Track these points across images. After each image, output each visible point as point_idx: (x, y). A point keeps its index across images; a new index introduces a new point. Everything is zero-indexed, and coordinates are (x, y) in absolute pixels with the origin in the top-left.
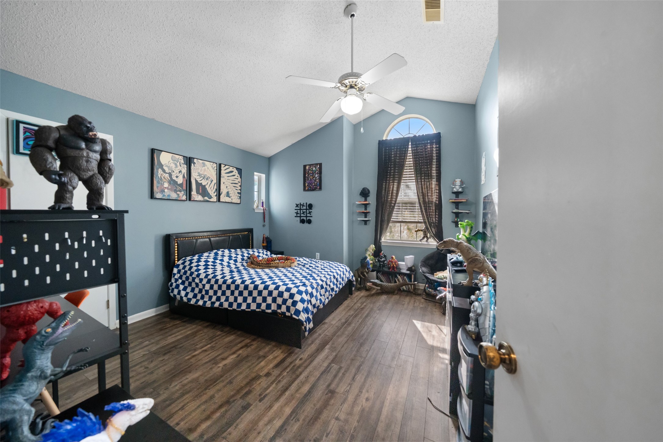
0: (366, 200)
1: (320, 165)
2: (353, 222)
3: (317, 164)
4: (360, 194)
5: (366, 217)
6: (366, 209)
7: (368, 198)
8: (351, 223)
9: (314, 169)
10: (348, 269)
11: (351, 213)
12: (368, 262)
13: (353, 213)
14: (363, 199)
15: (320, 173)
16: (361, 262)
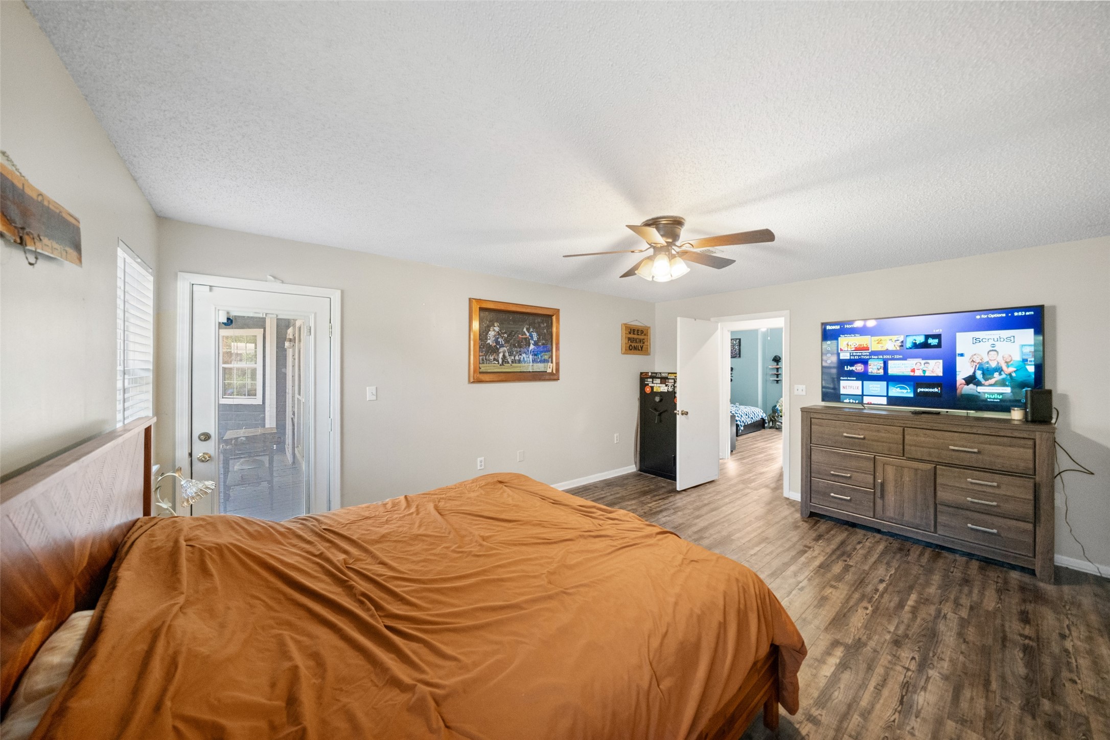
0: (778, 364)
1: (740, 340)
2: (766, 381)
3: (737, 339)
4: (773, 360)
5: (777, 377)
6: (778, 371)
7: (779, 363)
8: (765, 381)
9: (734, 342)
10: (762, 412)
11: (765, 374)
12: (777, 409)
13: (766, 374)
14: (776, 363)
15: (740, 345)
16: (772, 409)
